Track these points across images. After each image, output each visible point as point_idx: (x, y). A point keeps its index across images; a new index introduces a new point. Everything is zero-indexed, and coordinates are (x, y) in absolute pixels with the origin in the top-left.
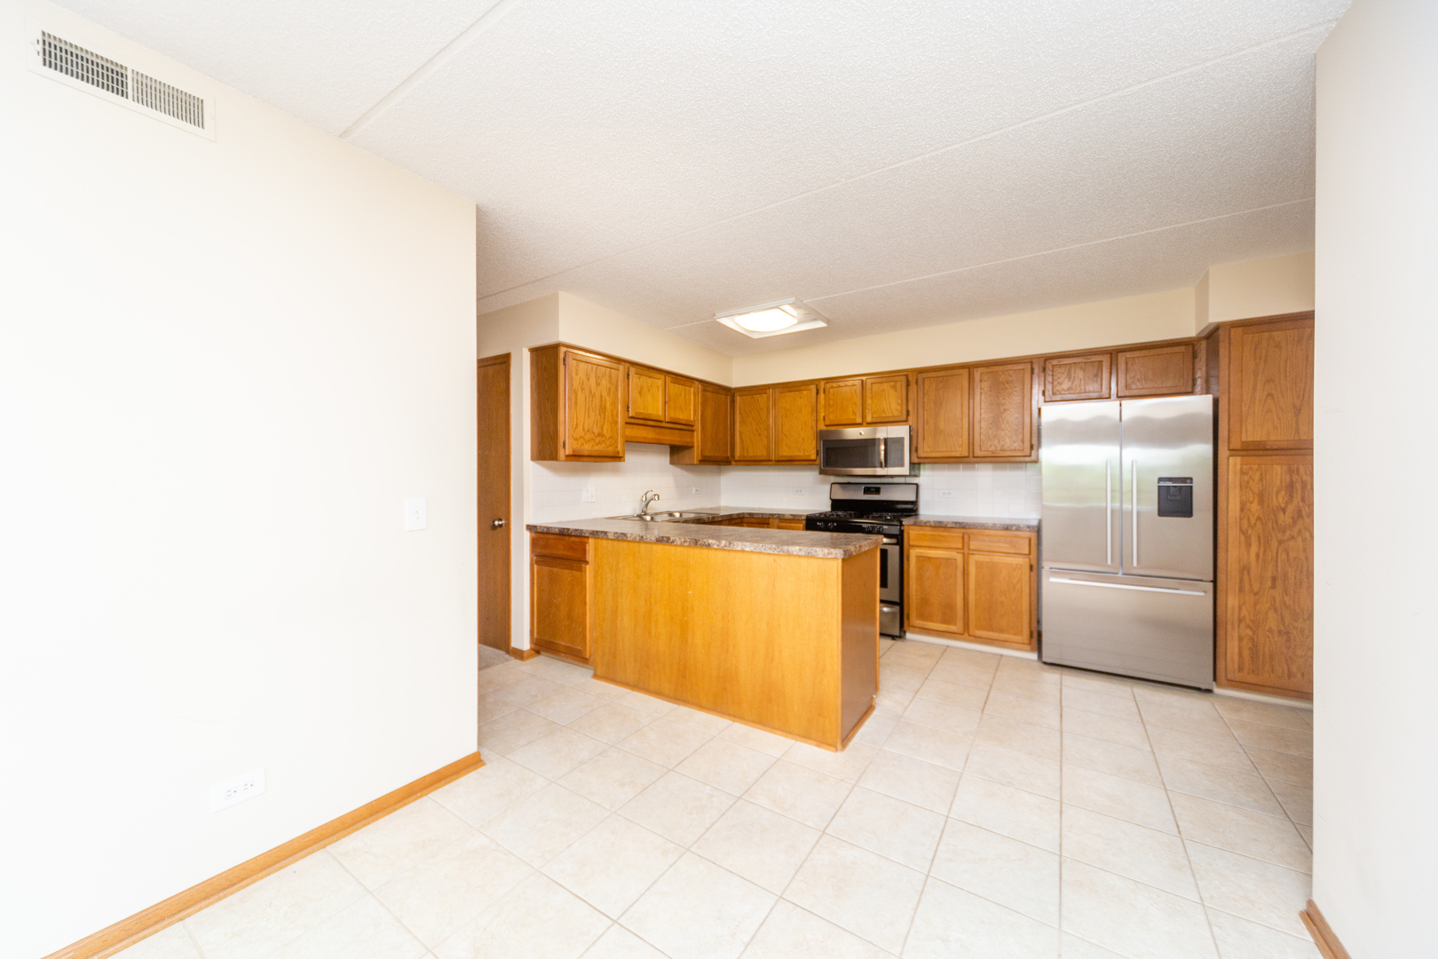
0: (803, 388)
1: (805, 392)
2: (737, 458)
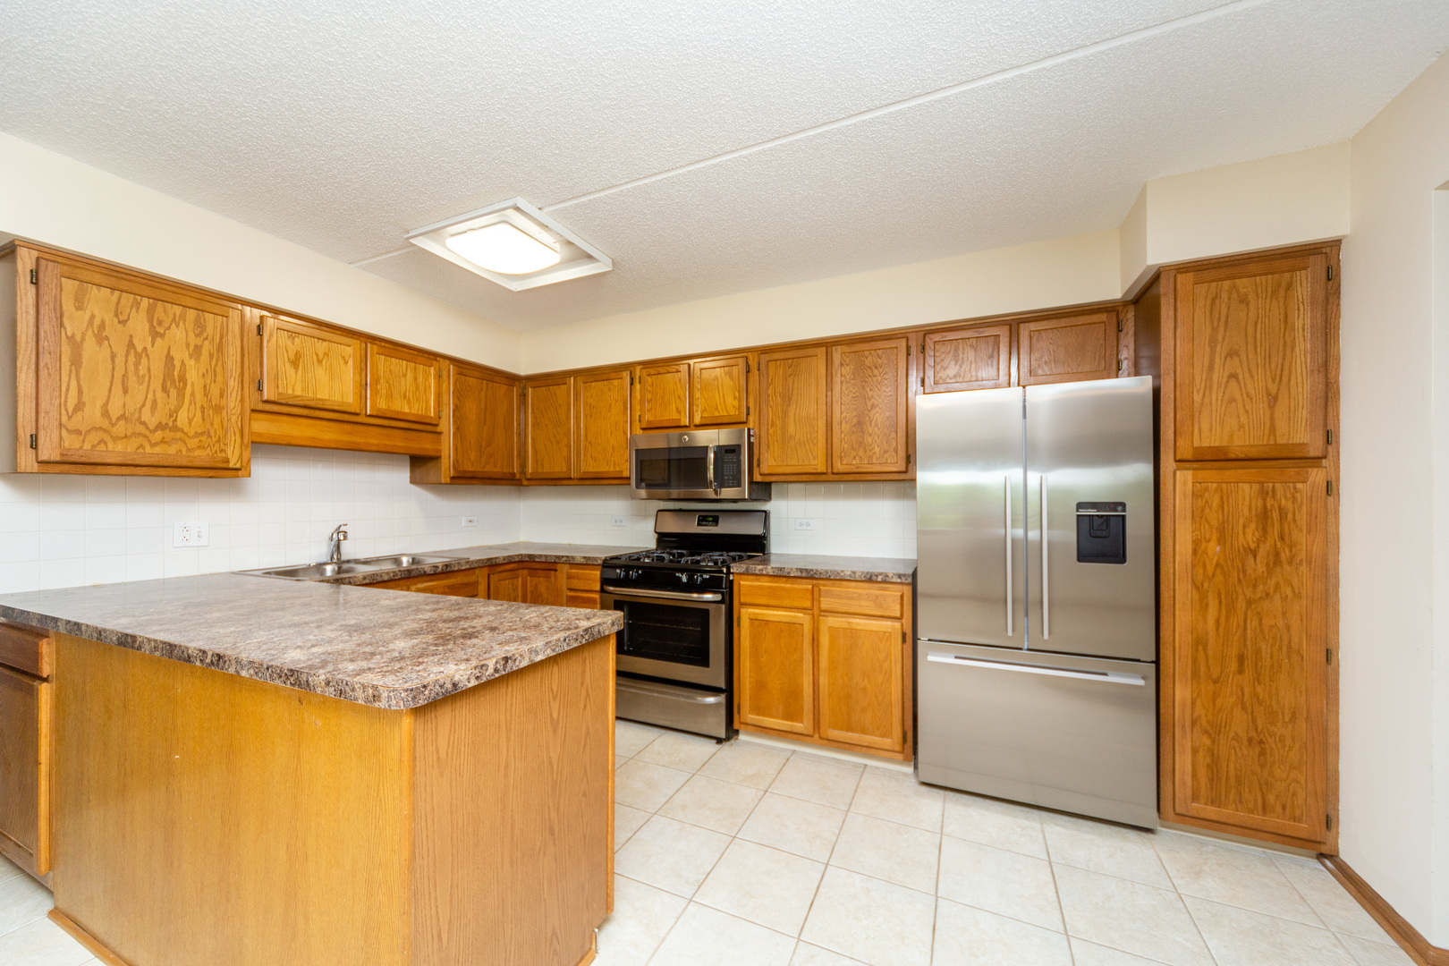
0: (613, 375)
1: (615, 382)
2: (529, 476)
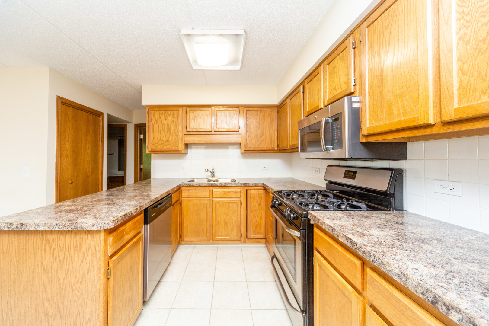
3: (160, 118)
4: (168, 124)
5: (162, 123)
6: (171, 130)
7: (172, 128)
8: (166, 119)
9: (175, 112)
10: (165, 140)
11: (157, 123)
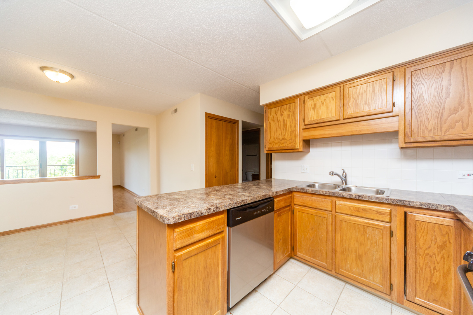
3: (276, 115)
4: (284, 120)
5: (278, 120)
6: (287, 126)
7: (288, 124)
8: (282, 115)
9: (291, 104)
10: (281, 138)
11: (273, 120)
